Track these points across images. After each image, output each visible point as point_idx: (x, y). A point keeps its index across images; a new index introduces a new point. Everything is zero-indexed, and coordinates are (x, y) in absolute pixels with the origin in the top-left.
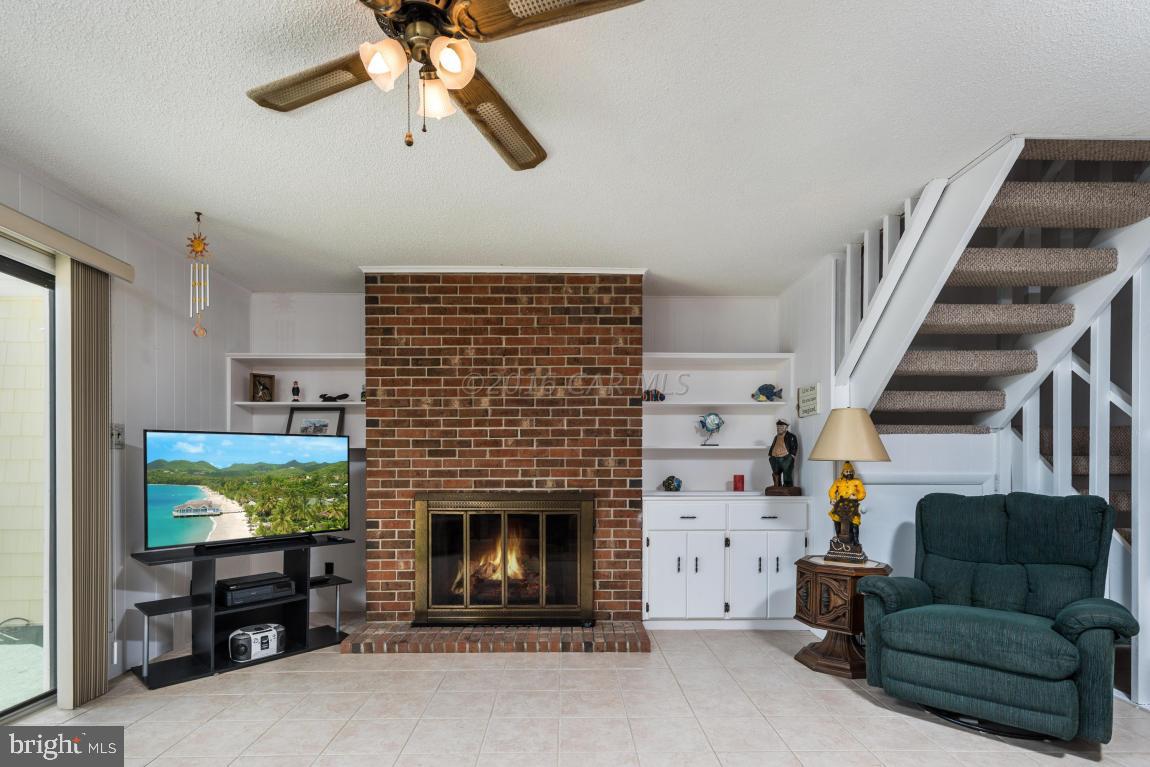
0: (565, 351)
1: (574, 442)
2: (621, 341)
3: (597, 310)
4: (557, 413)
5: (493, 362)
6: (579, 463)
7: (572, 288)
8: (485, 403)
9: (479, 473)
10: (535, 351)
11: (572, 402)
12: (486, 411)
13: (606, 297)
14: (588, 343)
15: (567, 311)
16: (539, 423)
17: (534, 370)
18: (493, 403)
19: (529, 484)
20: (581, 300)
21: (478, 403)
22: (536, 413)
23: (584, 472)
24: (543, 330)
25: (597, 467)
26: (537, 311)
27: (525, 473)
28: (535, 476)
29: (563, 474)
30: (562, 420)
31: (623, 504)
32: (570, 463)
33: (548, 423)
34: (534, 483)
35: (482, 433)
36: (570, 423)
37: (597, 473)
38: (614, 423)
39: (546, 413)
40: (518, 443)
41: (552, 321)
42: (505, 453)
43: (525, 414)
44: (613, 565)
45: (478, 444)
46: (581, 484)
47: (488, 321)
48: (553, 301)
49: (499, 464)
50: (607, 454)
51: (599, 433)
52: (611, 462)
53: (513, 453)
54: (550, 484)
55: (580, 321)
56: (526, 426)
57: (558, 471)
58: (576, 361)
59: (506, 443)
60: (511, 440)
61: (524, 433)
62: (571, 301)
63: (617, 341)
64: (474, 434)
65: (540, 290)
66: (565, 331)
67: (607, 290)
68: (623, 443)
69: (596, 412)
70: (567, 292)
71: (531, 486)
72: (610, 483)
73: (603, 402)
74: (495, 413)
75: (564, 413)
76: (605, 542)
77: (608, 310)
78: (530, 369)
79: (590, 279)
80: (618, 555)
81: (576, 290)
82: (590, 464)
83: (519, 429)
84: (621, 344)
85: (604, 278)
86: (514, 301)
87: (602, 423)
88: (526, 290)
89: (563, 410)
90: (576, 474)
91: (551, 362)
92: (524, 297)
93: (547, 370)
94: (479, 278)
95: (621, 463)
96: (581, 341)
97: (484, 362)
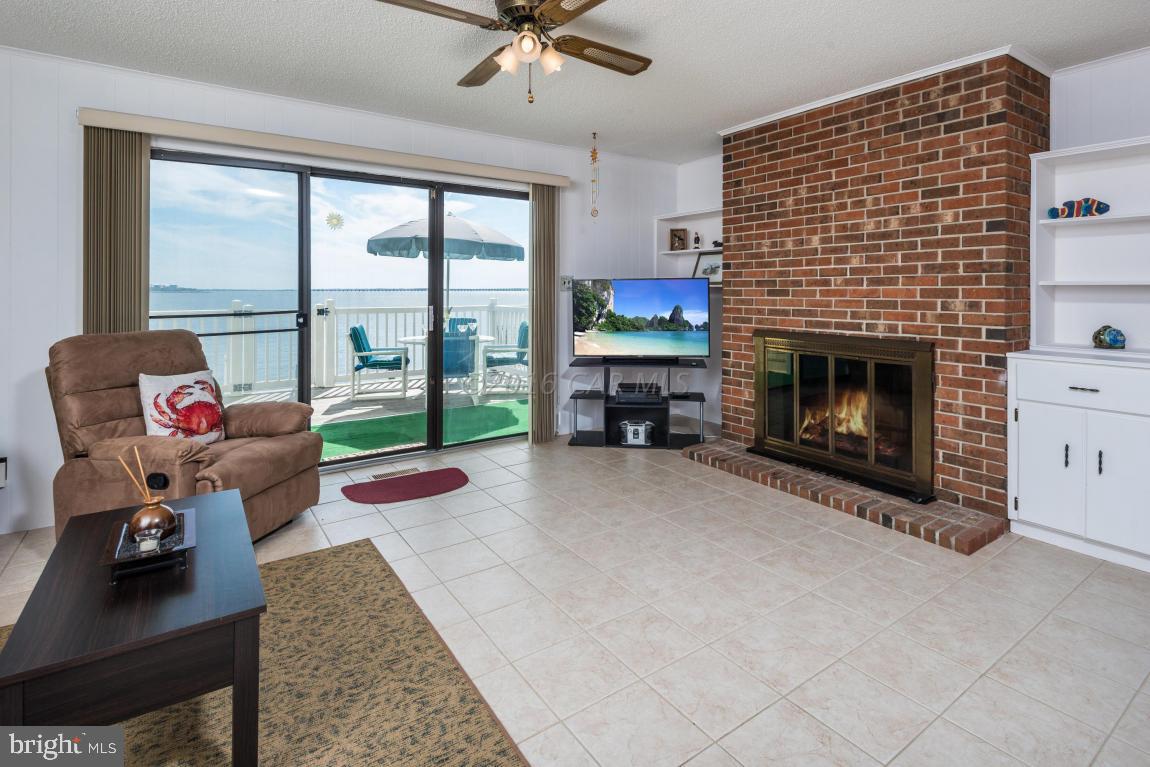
0: (900, 175)
1: (910, 281)
2: (974, 149)
3: (941, 118)
4: (889, 247)
5: (824, 199)
6: (917, 306)
7: (908, 99)
8: (815, 241)
9: (810, 313)
10: (865, 181)
11: (907, 234)
12: (816, 249)
13: (953, 98)
14: (930, 160)
15: (902, 127)
16: (869, 259)
17: (864, 201)
18: (823, 241)
19: (858, 327)
20: (921, 110)
21: (809, 242)
22: (865, 249)
23: (923, 316)
24: (874, 155)
25: (939, 311)
26: (869, 135)
27: (854, 315)
28: (865, 318)
29: (897, 317)
30: (895, 255)
31: (977, 360)
32: (905, 305)
33: (879, 259)
34: (864, 327)
35: (812, 273)
36: (905, 258)
37: (940, 318)
38: (963, 255)
39: (877, 248)
40: (847, 282)
41: (885, 143)
42: (835, 293)
43: (855, 250)
44: (963, 436)
45: (809, 284)
46: (919, 330)
47: (819, 157)
48: (887, 119)
49: (828, 305)
50: (954, 294)
51: (942, 268)
52: (958, 305)
53: (842, 293)
54: (881, 328)
55: (919, 135)
56: (855, 263)
57: (890, 313)
58: (914, 184)
59: (836, 282)
60: (840, 279)
61: (854, 271)
62: (907, 114)
63: (968, 149)
64: (805, 273)
65: (871, 111)
66: (900, 151)
67: (955, 89)
68: (978, 280)
69: (939, 244)
70: (903, 105)
71: (861, 330)
72: (958, 332)
73: (947, 230)
74: (825, 251)
75: (898, 246)
76: (951, 404)
77: (956, 114)
78: (861, 201)
79: (932, 81)
80: (968, 424)
81: (913, 100)
82: (933, 307)
83: (848, 267)
84: (974, 153)
85: (949, 75)
86: (843, 130)
87: (945, 256)
88: (856, 115)
89: (897, 244)
90: (912, 318)
91: (884, 189)
92: (853, 123)
93: (879, 199)
94: (811, 115)
95: (974, 306)
96: (920, 159)
97: (815, 199)
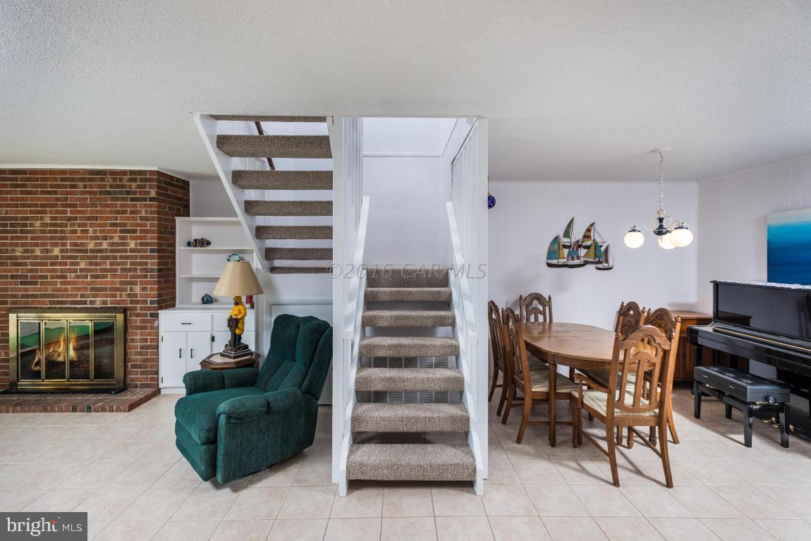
0: (107, 218)
1: (114, 276)
2: (143, 212)
3: (128, 193)
4: (103, 258)
5: (61, 225)
6: (117, 289)
7: (111, 178)
8: (57, 251)
9: (53, 296)
10: (88, 219)
11: (112, 251)
12: (57, 256)
13: (134, 185)
14: (123, 214)
15: (109, 193)
16: (91, 264)
17: (88, 230)
18: (62, 251)
19: (85, 303)
20: (118, 186)
21: (52, 251)
22: (89, 258)
23: (121, 295)
24: (92, 205)
25: (129, 292)
26: (90, 193)
27: (82, 296)
28: (89, 297)
29: (107, 296)
30: (105, 263)
31: (146, 315)
32: (111, 289)
33: (96, 264)
34: (88, 302)
35: (53, 270)
36: (111, 264)
37: (129, 296)
38: (140, 264)
39: (96, 257)
40: (77, 277)
41: (99, 199)
42: (70, 283)
43: (82, 258)
44: (139, 354)
45: (52, 277)
46: (118, 302)
47: (58, 199)
48: (99, 186)
49: (66, 290)
50: (135, 283)
51: (130, 270)
52: (137, 289)
53: (74, 283)
54: (98, 302)
55: (117, 199)
56: (83, 265)
57: (104, 294)
58: (115, 225)
59: (71, 277)
60: (73, 275)
61: (82, 270)
62: (111, 186)
63: (141, 212)
64: (49, 271)
65: (91, 180)
66: (107, 206)
67: (134, 180)
68: (146, 276)
69: (127, 257)
70: (108, 181)
71: (86, 304)
72: (137, 302)
73: (132, 250)
74: (63, 257)
75: (107, 257)
76: (134, 339)
77: (135, 193)
78: (86, 230)
79: (124, 173)
80: (142, 347)
81: (114, 180)
82: (124, 290)
83: (78, 267)
84: (144, 214)
85: (132, 172)
86: (74, 186)
87: (132, 264)
88: (82, 180)
89: (107, 256)
90: (115, 296)
91: (99, 225)
92: (81, 184)
93: (96, 230)
95: (144, 289)
96: (118, 212)
97: (56, 225)
